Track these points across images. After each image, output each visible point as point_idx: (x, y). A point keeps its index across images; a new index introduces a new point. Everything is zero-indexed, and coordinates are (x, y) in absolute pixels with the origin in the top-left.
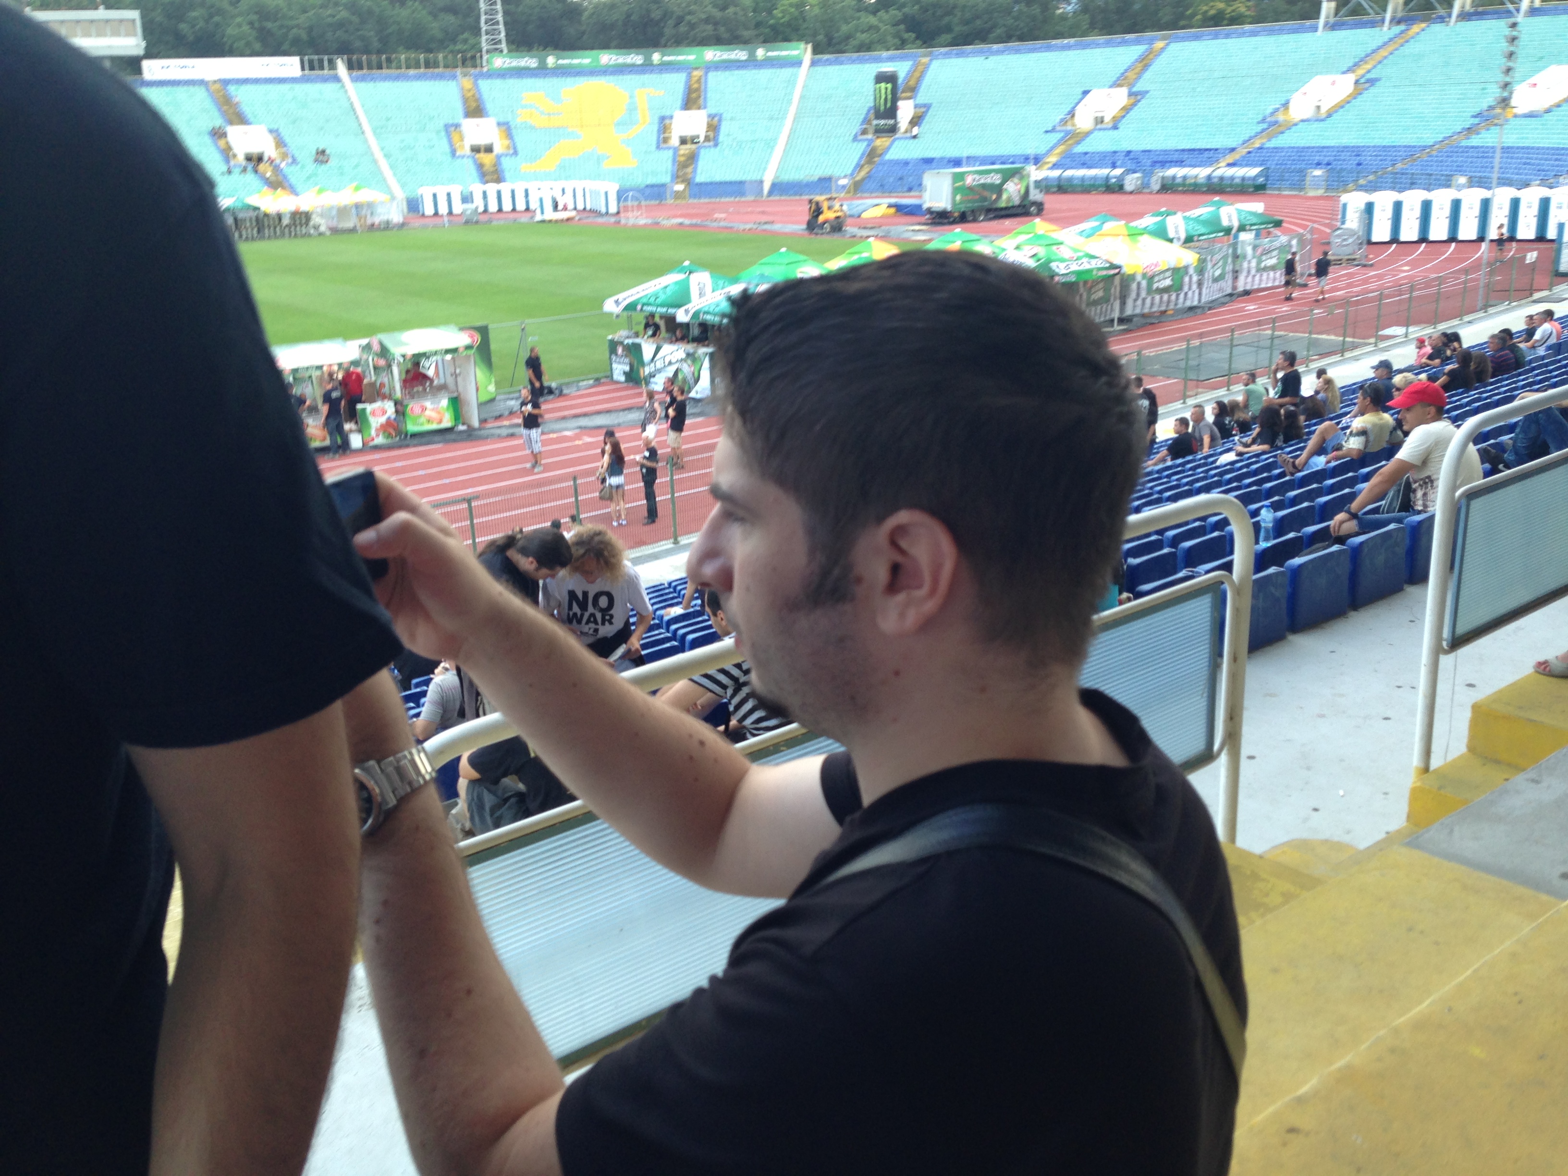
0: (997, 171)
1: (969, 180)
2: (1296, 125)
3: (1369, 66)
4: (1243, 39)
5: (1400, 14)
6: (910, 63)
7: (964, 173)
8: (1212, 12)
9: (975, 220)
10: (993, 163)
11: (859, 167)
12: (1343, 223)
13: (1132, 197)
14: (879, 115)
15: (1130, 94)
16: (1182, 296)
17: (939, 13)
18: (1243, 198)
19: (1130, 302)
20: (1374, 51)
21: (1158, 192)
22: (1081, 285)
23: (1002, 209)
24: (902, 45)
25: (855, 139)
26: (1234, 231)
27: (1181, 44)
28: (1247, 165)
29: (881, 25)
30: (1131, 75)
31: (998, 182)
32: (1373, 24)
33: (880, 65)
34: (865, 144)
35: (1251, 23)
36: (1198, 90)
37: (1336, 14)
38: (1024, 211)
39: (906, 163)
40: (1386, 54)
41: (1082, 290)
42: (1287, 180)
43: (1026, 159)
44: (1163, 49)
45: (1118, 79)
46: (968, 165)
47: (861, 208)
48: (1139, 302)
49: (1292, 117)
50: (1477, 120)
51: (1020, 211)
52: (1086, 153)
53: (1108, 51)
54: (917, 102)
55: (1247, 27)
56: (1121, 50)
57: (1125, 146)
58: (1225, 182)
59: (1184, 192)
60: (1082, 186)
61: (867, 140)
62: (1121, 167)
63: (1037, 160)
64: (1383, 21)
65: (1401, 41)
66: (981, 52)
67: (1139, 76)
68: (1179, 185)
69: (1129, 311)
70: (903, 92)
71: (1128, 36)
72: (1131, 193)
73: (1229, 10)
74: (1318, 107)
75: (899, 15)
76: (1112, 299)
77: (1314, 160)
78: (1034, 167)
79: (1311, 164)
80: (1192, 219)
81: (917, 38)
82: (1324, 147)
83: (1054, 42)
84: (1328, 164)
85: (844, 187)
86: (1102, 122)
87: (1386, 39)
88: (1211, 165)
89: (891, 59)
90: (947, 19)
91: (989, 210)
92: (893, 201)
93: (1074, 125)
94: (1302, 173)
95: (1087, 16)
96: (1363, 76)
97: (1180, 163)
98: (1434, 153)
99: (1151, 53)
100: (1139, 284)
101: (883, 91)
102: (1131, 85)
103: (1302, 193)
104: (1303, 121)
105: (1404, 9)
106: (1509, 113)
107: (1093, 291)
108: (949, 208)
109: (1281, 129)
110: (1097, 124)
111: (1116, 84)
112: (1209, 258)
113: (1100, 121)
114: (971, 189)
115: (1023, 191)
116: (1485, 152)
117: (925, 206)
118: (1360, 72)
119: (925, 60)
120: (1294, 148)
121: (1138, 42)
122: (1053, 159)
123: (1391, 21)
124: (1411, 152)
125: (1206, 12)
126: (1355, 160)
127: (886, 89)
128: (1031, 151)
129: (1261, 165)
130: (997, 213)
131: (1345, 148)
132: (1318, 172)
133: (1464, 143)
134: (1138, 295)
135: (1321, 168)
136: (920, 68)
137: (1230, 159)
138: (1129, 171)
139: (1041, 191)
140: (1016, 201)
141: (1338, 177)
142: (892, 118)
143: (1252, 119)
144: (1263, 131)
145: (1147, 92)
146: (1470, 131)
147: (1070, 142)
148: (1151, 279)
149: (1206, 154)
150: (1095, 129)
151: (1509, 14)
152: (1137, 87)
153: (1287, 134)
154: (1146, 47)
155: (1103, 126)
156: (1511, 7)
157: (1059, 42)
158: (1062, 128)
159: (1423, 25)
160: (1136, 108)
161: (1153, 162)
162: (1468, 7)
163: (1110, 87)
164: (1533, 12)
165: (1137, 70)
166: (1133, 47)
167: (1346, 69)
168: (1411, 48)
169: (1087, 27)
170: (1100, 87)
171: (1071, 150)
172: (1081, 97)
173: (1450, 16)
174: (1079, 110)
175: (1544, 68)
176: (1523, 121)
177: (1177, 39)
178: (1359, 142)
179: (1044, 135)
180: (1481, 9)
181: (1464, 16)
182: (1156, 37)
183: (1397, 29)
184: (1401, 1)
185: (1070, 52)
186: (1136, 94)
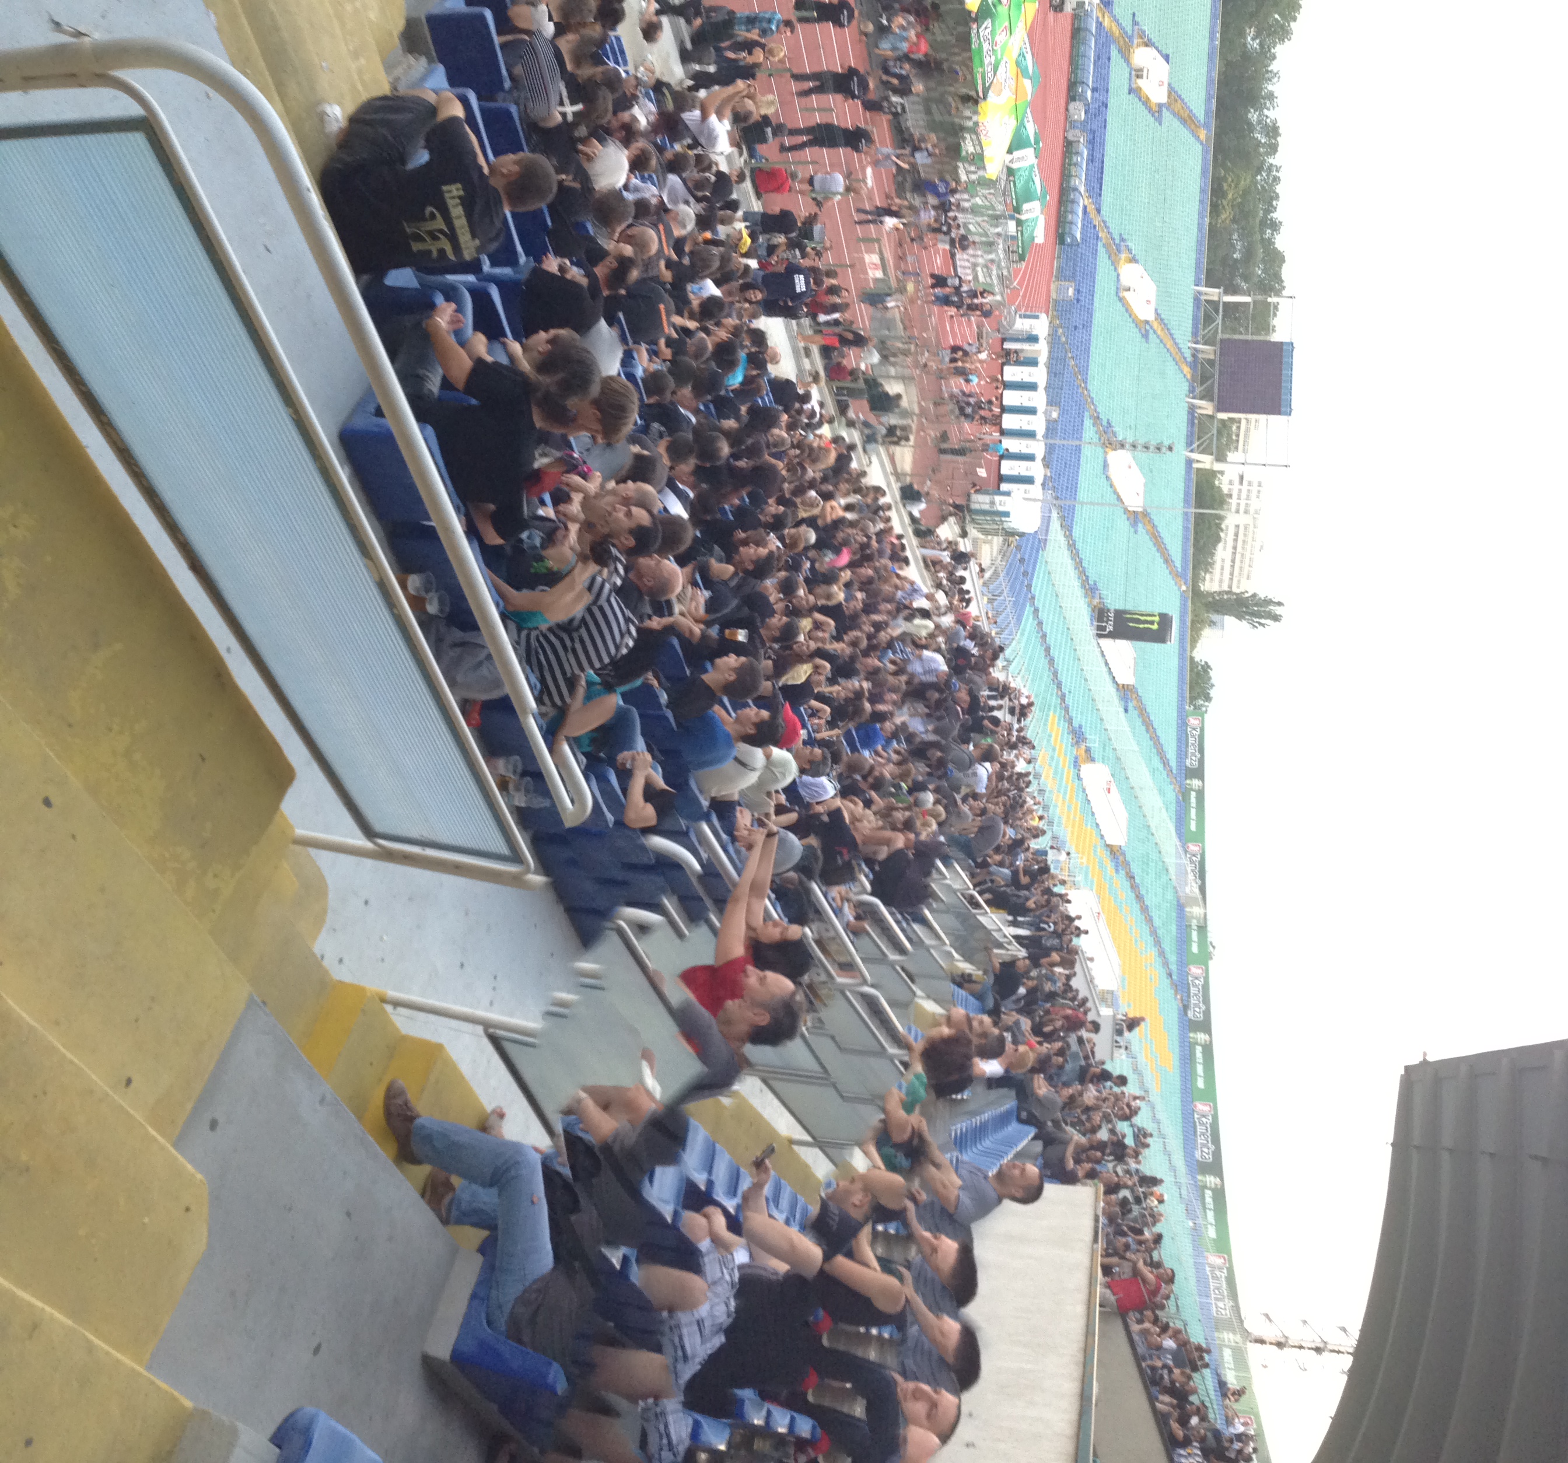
2: (1116, 269)
3: (1159, 332)
5: (1200, 356)
8: (1225, 186)
12: (1021, 316)
13: (1062, 111)
15: (1160, 106)
20: (1171, 334)
21: (1064, 140)
26: (1017, 215)
28: (1083, 225)
30: (1178, 106)
32: (1195, 334)
35: (1210, 224)
36: (1157, 176)
37: (1207, 301)
40: (1168, 346)
44: (1197, 138)
45: (1176, 92)
49: (1123, 267)
50: (1105, 423)
52: (1109, 59)
55: (1207, 220)
56: (1203, 95)
58: (1069, 205)
59: (1063, 164)
60: (1078, 56)
62: (1092, 98)
63: (1106, 3)
64: (1196, 343)
65: (1178, 358)
67: (1176, 115)
68: (1070, 160)
71: (1214, 101)
72: (1066, 112)
73: (1225, 202)
74: (1129, 290)
80: (1030, 174)
83: (1219, 22)
84: (1078, 300)
86: (1138, 77)
87: (1181, 346)
88: (1086, 190)
93: (1138, 46)
94: (1072, 278)
95: (1239, 59)
96: (1151, 327)
97: (1091, 160)
98: (1080, 390)
99: (1196, 125)
100: (969, 118)
102: (1168, 106)
103: (1054, 278)
104: (1118, 275)
105: (1203, 359)
106: (1109, 449)
110: (1136, 70)
111: (1171, 91)
113: (1139, 73)
116: (1077, 431)
118: (1155, 325)
121: (1207, 113)
122: (1106, 22)
123: (1195, 349)
124: (1083, 371)
125: (1226, 182)
129: (1082, 239)
131: (1090, 314)
132: (1071, 292)
133: (1087, 414)
137: (1091, 208)
138: (1087, 105)
139: (1074, 10)
146: (1096, 419)
147: (1122, 42)
148: (974, 131)
150: (1131, 69)
151: (1189, 444)
152: (1166, 113)
153: (1109, 263)
154: (1202, 121)
155: (1134, 78)
156: (1195, 446)
157: (1219, 28)
158: (1136, 33)
159: (1189, 376)
160: (1146, 112)
161: (1094, 132)
162: (1199, 411)
163: (1169, 84)
164: (1189, 462)
165: (1181, 112)
166: (1203, 107)
167: (1159, 312)
168: (1171, 368)
169: (1229, 59)
170: (1170, 74)
171: (1114, 42)
172: (1164, 52)
173: (1194, 398)
174: (1151, 52)
175: (1143, 474)
176: (1101, 461)
177: (1205, 152)
178: (1095, 329)
179: (1131, 12)
180: (1196, 421)
181: (1192, 409)
182: (1209, 130)
183: (1188, 354)
184: (1212, 357)
185: (1207, 41)
186: (1160, 112)
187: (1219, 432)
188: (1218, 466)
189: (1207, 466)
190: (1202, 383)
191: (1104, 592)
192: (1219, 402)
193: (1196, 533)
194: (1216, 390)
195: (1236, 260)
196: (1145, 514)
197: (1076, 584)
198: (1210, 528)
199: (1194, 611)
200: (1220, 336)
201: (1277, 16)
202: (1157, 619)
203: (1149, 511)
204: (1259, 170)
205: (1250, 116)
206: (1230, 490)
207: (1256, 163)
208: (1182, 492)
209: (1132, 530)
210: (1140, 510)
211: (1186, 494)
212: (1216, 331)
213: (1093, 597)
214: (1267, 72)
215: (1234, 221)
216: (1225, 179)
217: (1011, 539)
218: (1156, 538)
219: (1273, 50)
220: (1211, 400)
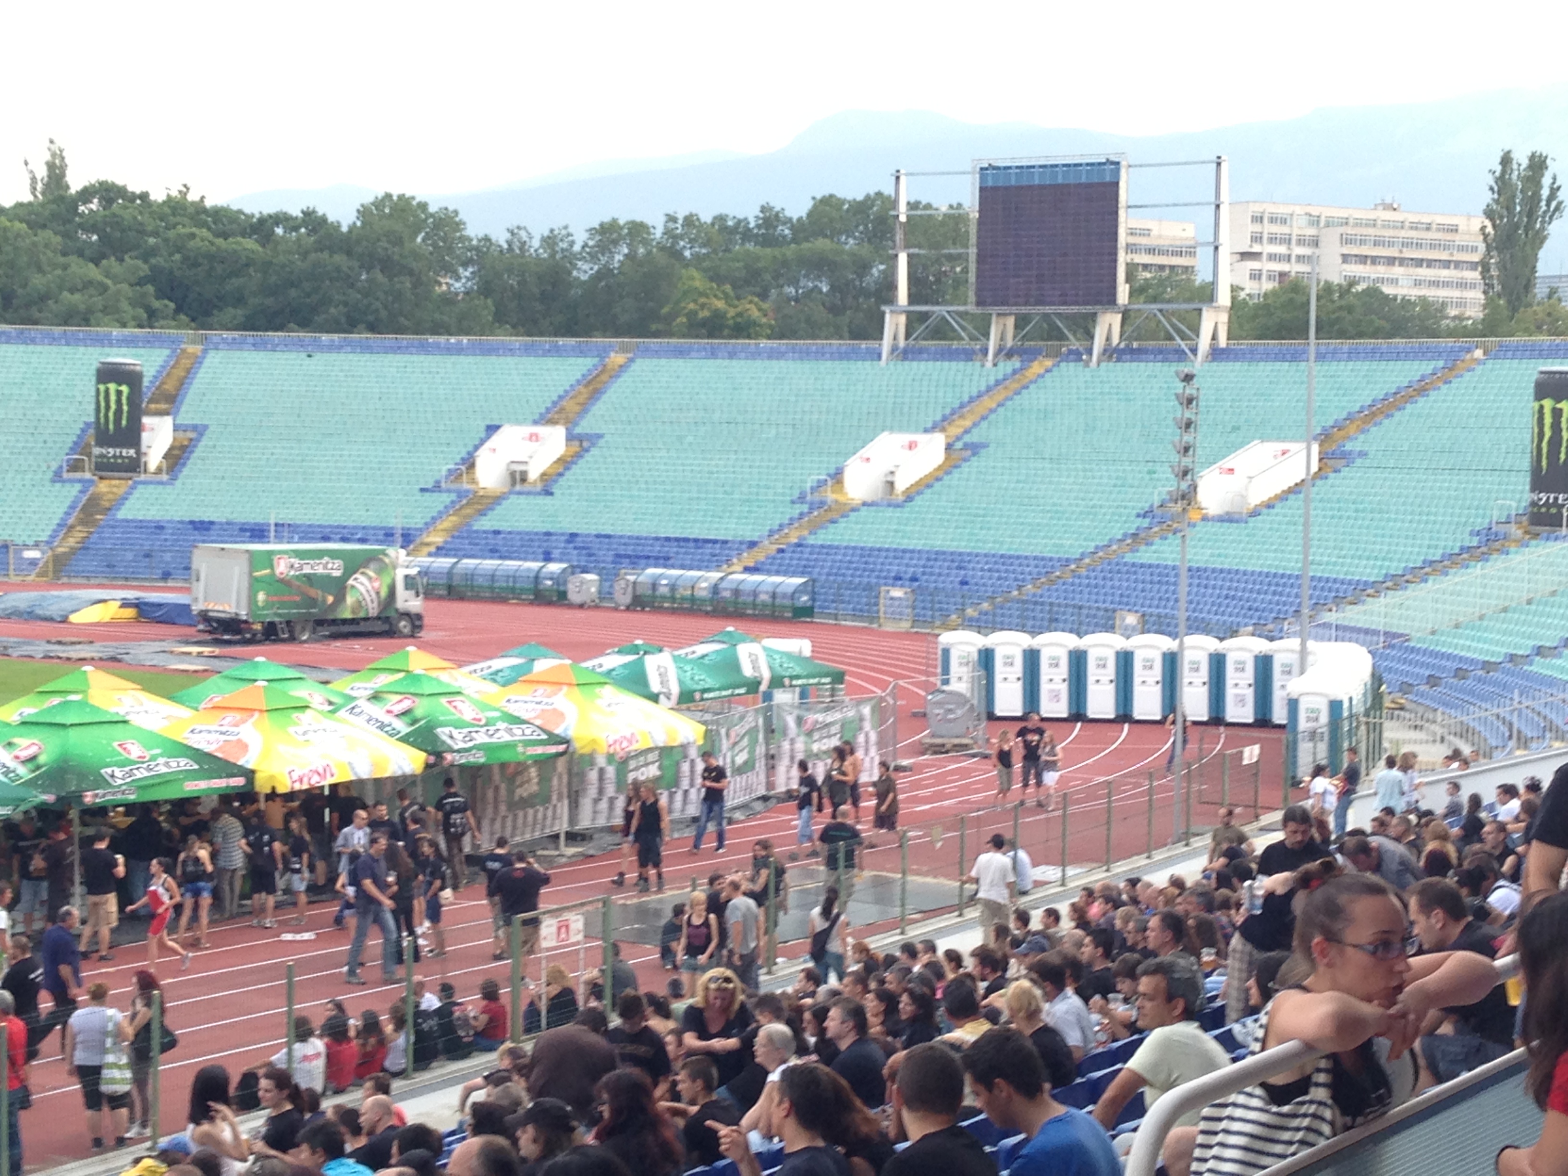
0: (334, 554)
1: (282, 568)
2: (854, 510)
3: (968, 423)
4: (758, 363)
5: (1010, 343)
6: (167, 352)
7: (271, 553)
8: (704, 314)
9: (292, 639)
10: (326, 539)
11: (64, 528)
12: (946, 682)
13: (580, 614)
14: (104, 438)
15: (570, 438)
16: (679, 797)
17: (219, 269)
18: (778, 628)
19: (586, 804)
20: (971, 400)
21: (628, 608)
22: (496, 771)
23: (345, 622)
24: (151, 318)
25: (57, 477)
26: (763, 688)
27: (655, 361)
28: (778, 573)
29: (109, 282)
30: (571, 406)
31: (337, 573)
32: (968, 356)
33: (107, 350)
34: (78, 487)
35: (769, 337)
36: (690, 439)
37: (908, 336)
38: (386, 627)
39: (160, 527)
40: (993, 405)
41: (497, 777)
42: (849, 603)
43: (388, 536)
44: (623, 368)
45: (548, 410)
46: (279, 539)
47: (67, 605)
48: (604, 805)
49: (850, 496)
50: (1145, 522)
51: (379, 627)
52: (497, 532)
53: (529, 363)
54: (178, 422)
55: (764, 343)
56: (551, 362)
57: (567, 524)
58: (741, 599)
59: (673, 611)
60: (492, 588)
61: (80, 481)
62: (561, 561)
63: (408, 539)
64: (985, 352)
65: (1016, 386)
66: (301, 345)
67: (584, 408)
68: (664, 598)
69: (585, 822)
70: (151, 401)
71: (561, 341)
72: (581, 606)
73: (731, 312)
74: (891, 484)
75: (144, 269)
76: (554, 797)
77: (889, 571)
78: (403, 552)
79: (885, 578)
80: (691, 661)
81: (178, 310)
82: (904, 551)
83: (431, 339)
84: (914, 579)
85: (33, 562)
86: (524, 480)
87: (992, 382)
88: (718, 568)
89: (129, 342)
90: (236, 282)
91: (320, 622)
92: (131, 595)
93: (473, 481)
94: (872, 592)
95: (489, 301)
96: (958, 438)
97: (664, 561)
98: (1083, 572)
99: (602, 372)
100: (602, 771)
101: (113, 398)
102: (570, 423)
103: (875, 626)
104: (865, 504)
105: (1015, 337)
106: (1194, 515)
107: (518, 781)
108: (243, 614)
109: (830, 515)
110: (514, 483)
111: (546, 419)
112: (723, 731)
113: (517, 478)
114: (285, 582)
115: (384, 593)
116: (1162, 576)
117: (196, 608)
118: (954, 431)
119: (194, 349)
120: (855, 548)
121: (582, 353)
122: (438, 539)
123: (997, 354)
124: (1045, 567)
125: (695, 313)
126: (956, 577)
127: (119, 393)
128: (396, 522)
129: (802, 574)
130: (334, 629)
131: (939, 555)
132: (897, 593)
133: (1128, 558)
134: (601, 791)
135: (902, 586)
136: (185, 362)
137: (748, 559)
138: (574, 569)
139: (417, 595)
140: (373, 610)
141: (932, 601)
142: (130, 446)
143: (783, 494)
144: (801, 515)
145: (600, 436)
146: (1136, 538)
147: (468, 511)
148: (622, 764)
149: (708, 549)
150: (511, 493)
151: (1180, 355)
152: (584, 427)
153: (842, 524)
154: (596, 360)
155: (526, 487)
156: (1183, 344)
157: (442, 339)
158: (453, 486)
159: (1049, 363)
160: (581, 462)
161: (618, 556)
162: (1115, 340)
163: (536, 423)
164: (1216, 354)
165: (581, 399)
166: (572, 360)
167: (929, 425)
168: (1033, 398)
169: (490, 318)
170: (518, 422)
171: (469, 525)
172: (483, 435)
173: (1090, 352)
174: (483, 458)
175: (1242, 445)
176: (1217, 527)
177: (647, 353)
178: (962, 546)
179: (418, 496)
180: (1135, 345)
181: (1111, 353)
182: (611, 346)
183: (1008, 366)
184: (1011, 321)
185: (462, 359)
186: (580, 438)
187: (1154, 299)
188: (1224, 298)
189: (1224, 318)
190: (1062, 337)
191: (1496, 515)
192: (1100, 303)
193: (1360, 335)
194: (1074, 309)
195: (833, 288)
196: (1325, 437)
197: (1477, 569)
198: (1350, 309)
199: (1528, 332)
200: (971, 308)
201: (419, 240)
202: (1548, 403)
203: (1318, 430)
204: (677, 255)
205: (584, 277)
206: (1269, 278)
207: (662, 259)
208: (1278, 365)
209: (1359, 462)
210: (1315, 448)
211: (1280, 357)
212: (963, 315)
213: (1506, 537)
214: (510, 249)
215: (764, 296)
216: (692, 315)
217: (1387, 703)
218: (1373, 414)
219: (475, 242)
220: (1093, 317)
